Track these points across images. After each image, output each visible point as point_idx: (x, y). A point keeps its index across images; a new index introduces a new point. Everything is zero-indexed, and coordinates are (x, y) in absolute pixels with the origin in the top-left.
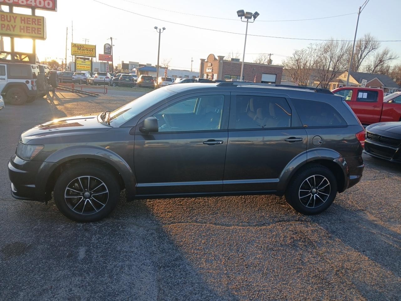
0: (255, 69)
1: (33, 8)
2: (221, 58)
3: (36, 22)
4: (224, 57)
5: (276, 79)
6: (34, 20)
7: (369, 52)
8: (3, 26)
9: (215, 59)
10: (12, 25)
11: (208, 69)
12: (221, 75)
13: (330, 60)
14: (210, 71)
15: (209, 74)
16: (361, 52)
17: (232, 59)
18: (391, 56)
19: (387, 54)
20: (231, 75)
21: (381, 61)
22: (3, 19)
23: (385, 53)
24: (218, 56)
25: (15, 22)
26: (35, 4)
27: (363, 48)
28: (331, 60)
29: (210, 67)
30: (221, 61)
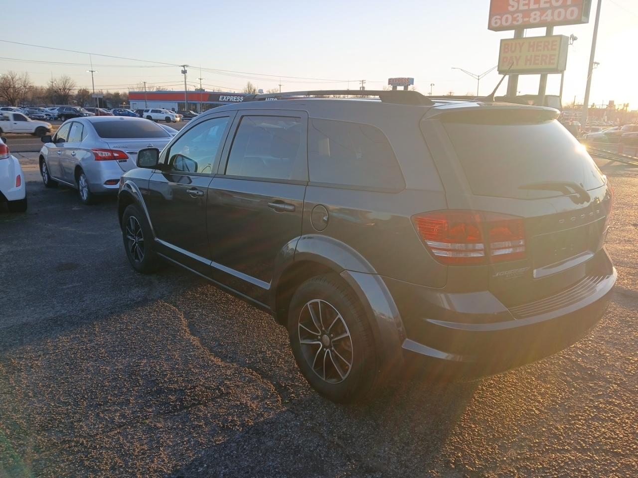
1: (550, 26)
3: (550, 47)
6: (547, 44)
8: (505, 60)
10: (516, 57)
22: (506, 50)
25: (520, 52)
26: (552, 18)
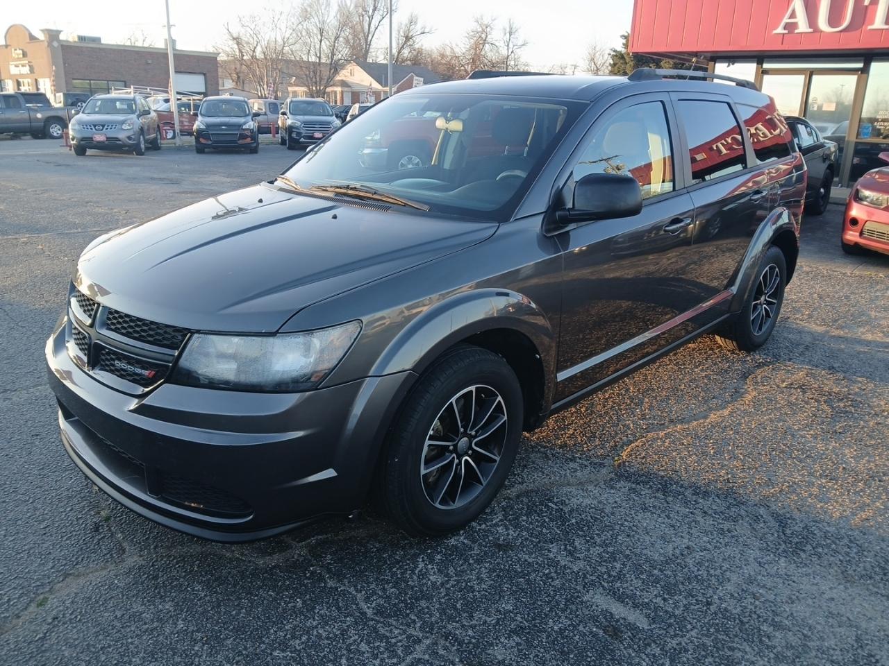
0: (150, 62)
2: (53, 35)
4: (59, 32)
5: (206, 84)
7: (383, 18)
9: (32, 38)
11: (17, 66)
12: (64, 80)
13: (319, 37)
14: (26, 70)
15: (21, 80)
16: (368, 19)
17: (82, 39)
18: (424, 27)
19: (416, 23)
20: (108, 81)
21: (407, 38)
23: (412, 22)
24: (42, 31)
27: (371, 11)
28: (322, 36)
29: (19, 59)
30: (55, 44)
